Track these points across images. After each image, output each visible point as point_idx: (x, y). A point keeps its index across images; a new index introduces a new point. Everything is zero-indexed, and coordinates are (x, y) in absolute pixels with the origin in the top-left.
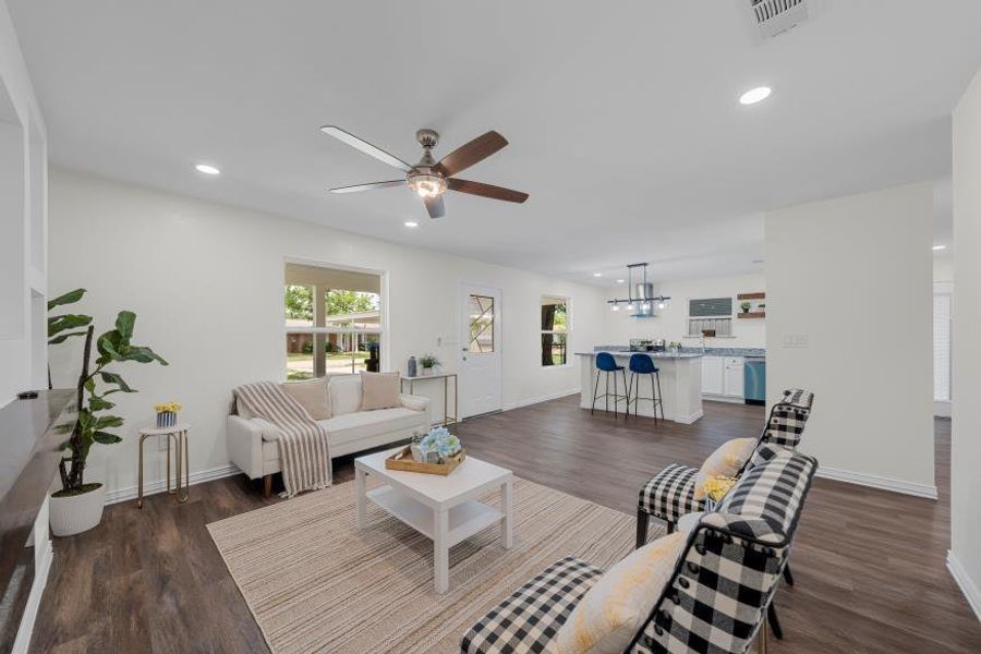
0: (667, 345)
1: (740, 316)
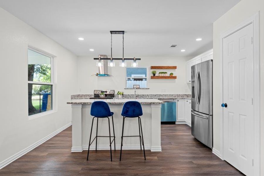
0: (116, 93)
1: (152, 78)
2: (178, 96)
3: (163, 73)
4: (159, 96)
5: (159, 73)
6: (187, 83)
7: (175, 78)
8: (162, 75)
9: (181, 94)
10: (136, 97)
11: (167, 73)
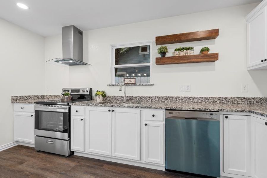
1: (158, 61)
2: (223, 101)
3: (183, 49)
4: (175, 100)
5: (175, 50)
6: (248, 70)
7: (214, 57)
8: (182, 53)
9: (229, 96)
10: (127, 100)
11: (192, 48)
